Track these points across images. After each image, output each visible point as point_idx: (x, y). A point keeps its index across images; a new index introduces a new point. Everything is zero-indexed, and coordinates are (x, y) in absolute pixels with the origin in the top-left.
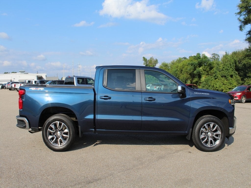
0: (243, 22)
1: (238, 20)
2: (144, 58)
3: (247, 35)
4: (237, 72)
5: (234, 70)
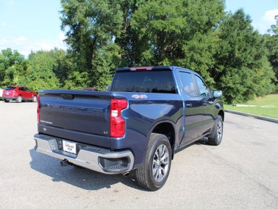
0: (64, 22)
3: (66, 35)
4: (54, 74)
5: (52, 71)
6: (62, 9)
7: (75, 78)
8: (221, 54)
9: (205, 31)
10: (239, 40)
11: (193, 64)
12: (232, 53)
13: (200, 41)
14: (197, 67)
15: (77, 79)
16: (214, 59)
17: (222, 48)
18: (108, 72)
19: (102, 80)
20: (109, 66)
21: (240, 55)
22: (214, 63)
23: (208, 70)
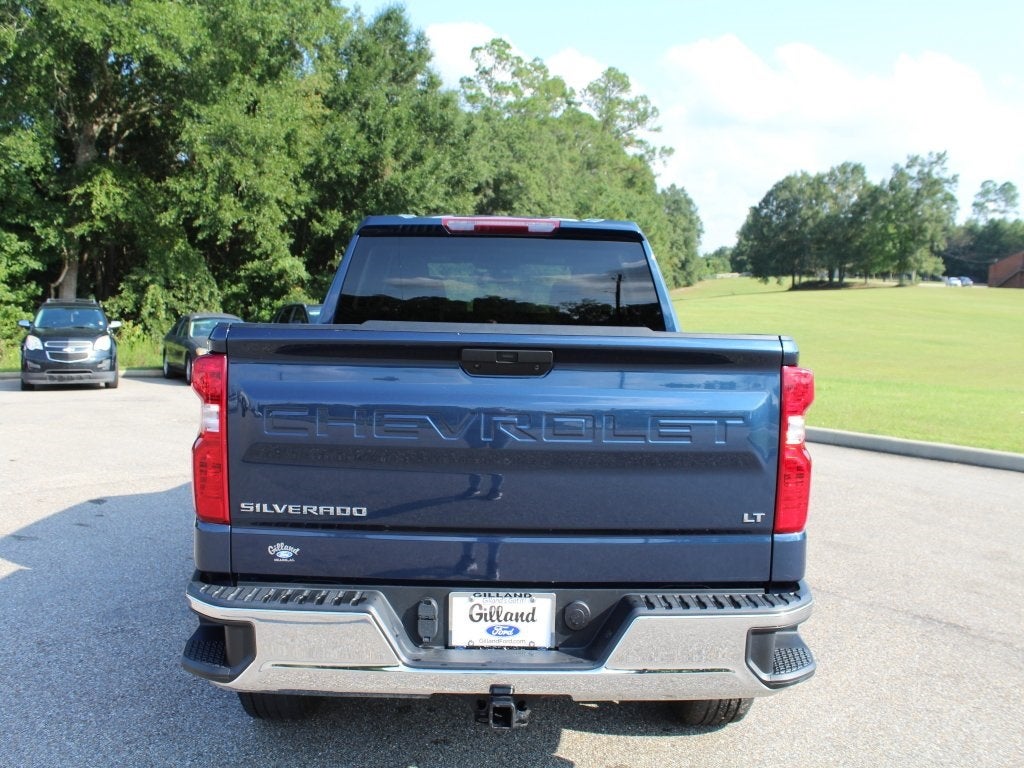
8: (331, 166)
9: (272, 73)
10: (398, 122)
11: (228, 199)
12: (372, 165)
13: (252, 109)
14: (244, 215)
16: (305, 186)
17: (336, 142)
21: (400, 176)
22: (306, 198)
23: (283, 229)
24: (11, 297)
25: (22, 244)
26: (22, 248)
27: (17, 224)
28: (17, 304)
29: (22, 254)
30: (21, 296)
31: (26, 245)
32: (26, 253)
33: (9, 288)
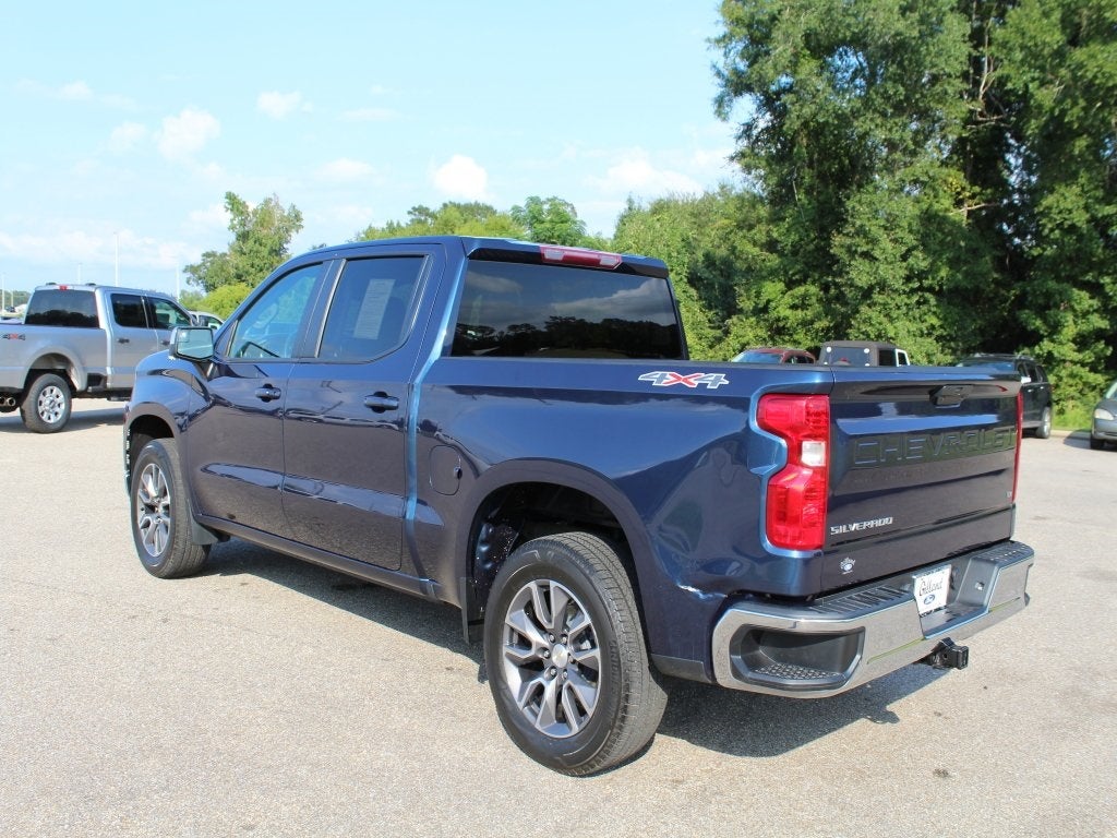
0: (728, 83)
1: (713, 72)
2: (231, 198)
3: (740, 138)
4: (693, 292)
5: (686, 280)
6: (721, 30)
7: (765, 309)
15: (773, 315)
18: (898, 285)
19: (868, 321)
20: (904, 258)
24: (1077, 356)
25: (1091, 302)
26: (1091, 306)
27: (1089, 281)
28: (1083, 365)
29: (1092, 314)
30: (1088, 356)
31: (1096, 303)
32: (1096, 311)
33: (1075, 348)
